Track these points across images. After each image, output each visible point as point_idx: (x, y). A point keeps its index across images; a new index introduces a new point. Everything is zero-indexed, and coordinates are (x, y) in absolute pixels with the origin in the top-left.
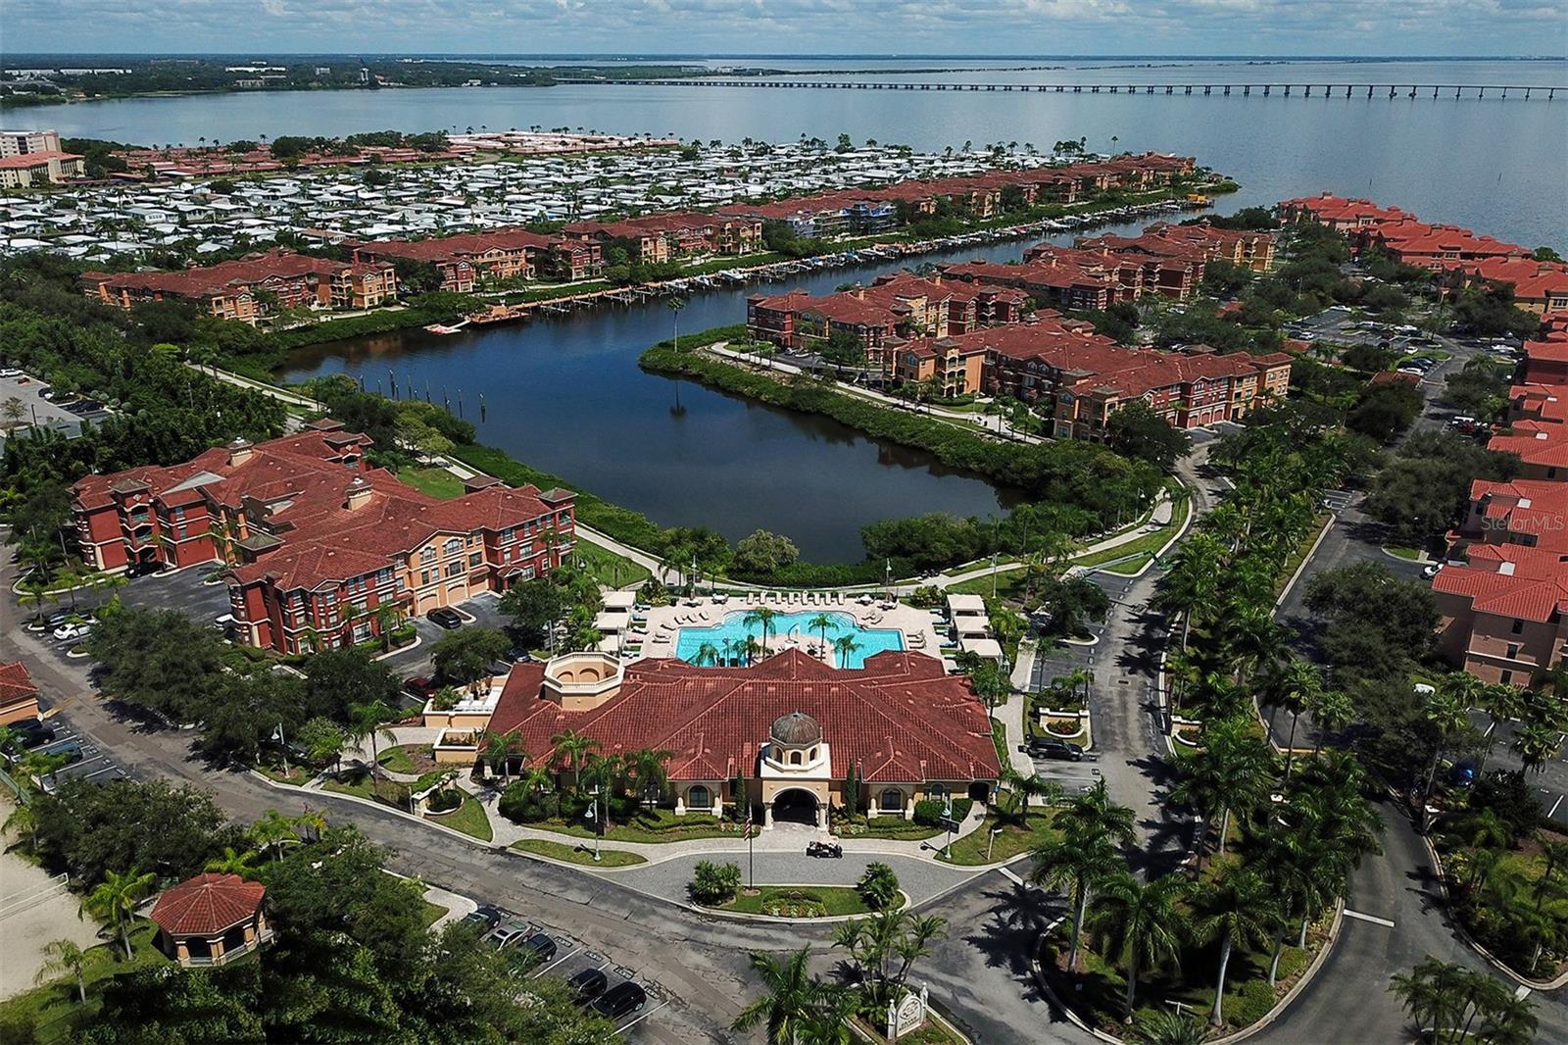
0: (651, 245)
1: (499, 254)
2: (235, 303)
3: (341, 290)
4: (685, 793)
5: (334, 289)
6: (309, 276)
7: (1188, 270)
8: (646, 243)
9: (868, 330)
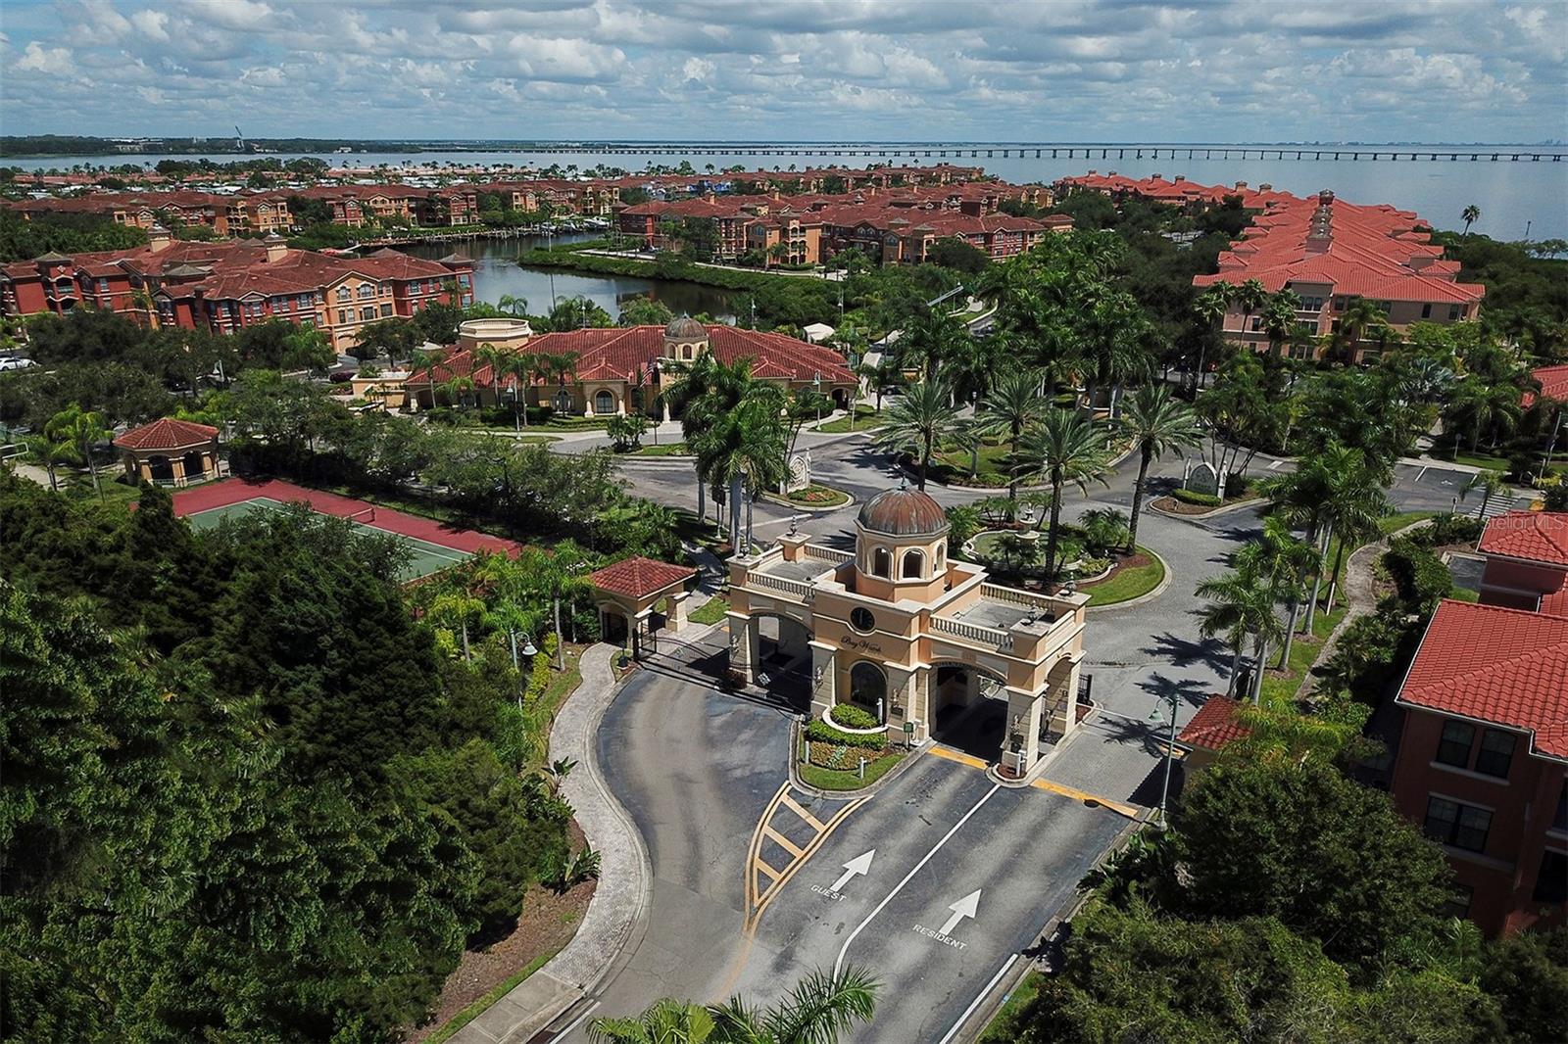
0: (521, 201)
1: (383, 202)
2: (136, 220)
3: (237, 220)
4: (592, 397)
5: (230, 220)
6: (206, 208)
7: (984, 201)
8: (517, 197)
9: (721, 221)
